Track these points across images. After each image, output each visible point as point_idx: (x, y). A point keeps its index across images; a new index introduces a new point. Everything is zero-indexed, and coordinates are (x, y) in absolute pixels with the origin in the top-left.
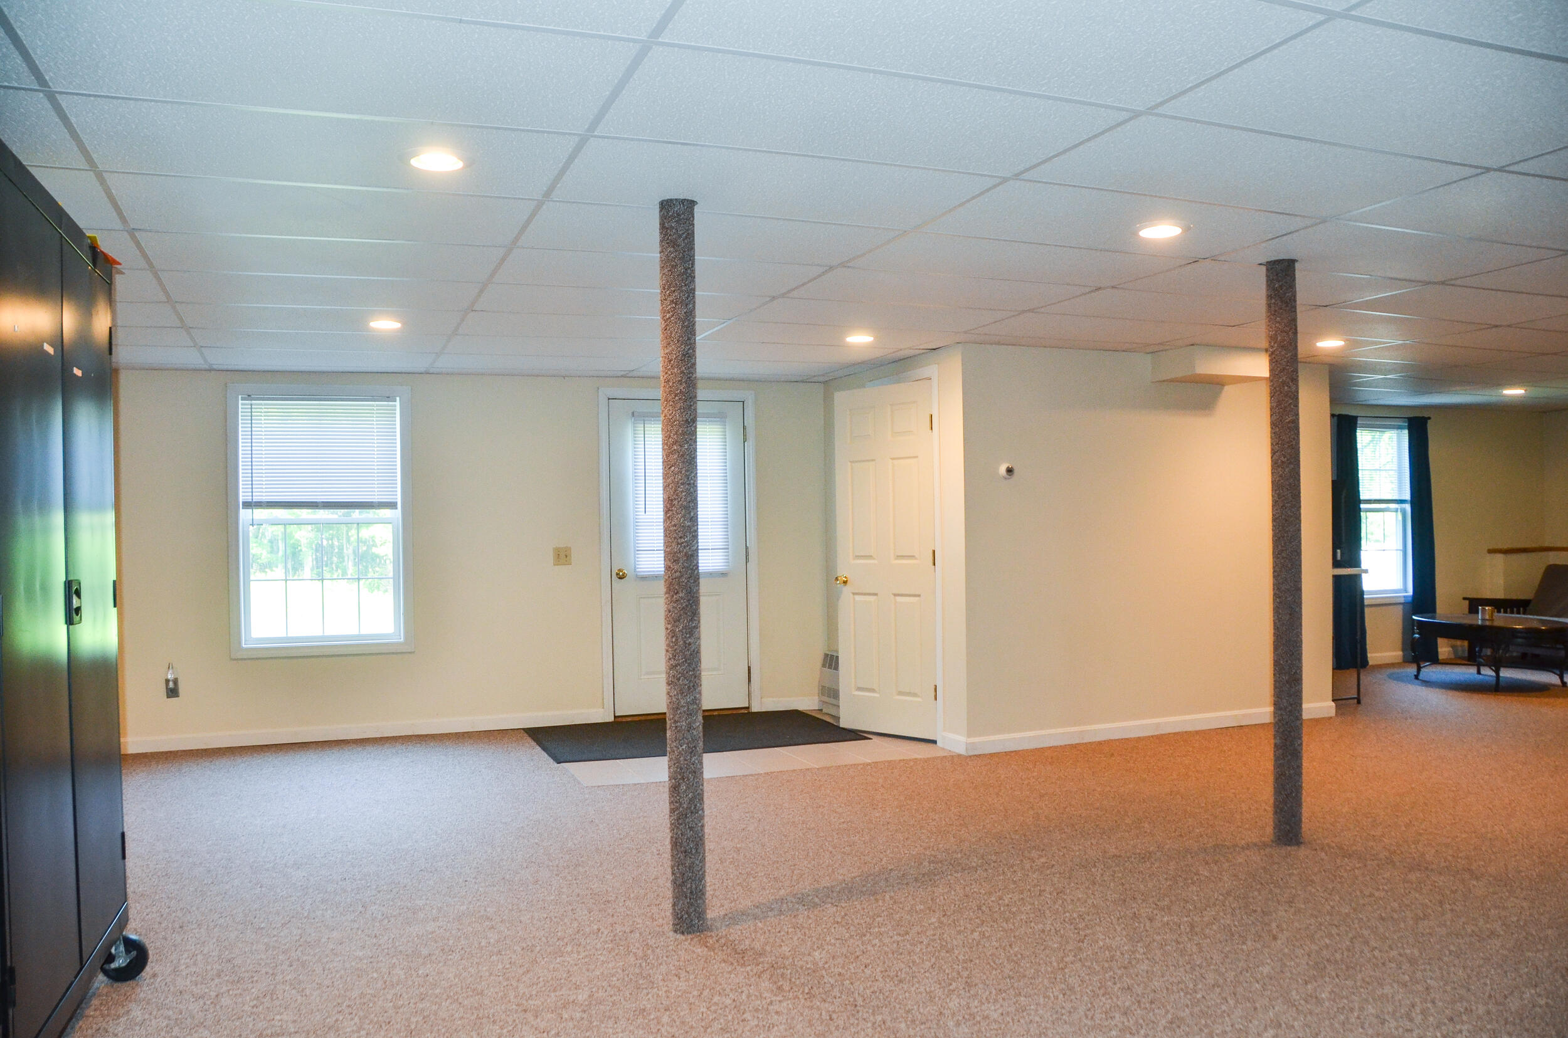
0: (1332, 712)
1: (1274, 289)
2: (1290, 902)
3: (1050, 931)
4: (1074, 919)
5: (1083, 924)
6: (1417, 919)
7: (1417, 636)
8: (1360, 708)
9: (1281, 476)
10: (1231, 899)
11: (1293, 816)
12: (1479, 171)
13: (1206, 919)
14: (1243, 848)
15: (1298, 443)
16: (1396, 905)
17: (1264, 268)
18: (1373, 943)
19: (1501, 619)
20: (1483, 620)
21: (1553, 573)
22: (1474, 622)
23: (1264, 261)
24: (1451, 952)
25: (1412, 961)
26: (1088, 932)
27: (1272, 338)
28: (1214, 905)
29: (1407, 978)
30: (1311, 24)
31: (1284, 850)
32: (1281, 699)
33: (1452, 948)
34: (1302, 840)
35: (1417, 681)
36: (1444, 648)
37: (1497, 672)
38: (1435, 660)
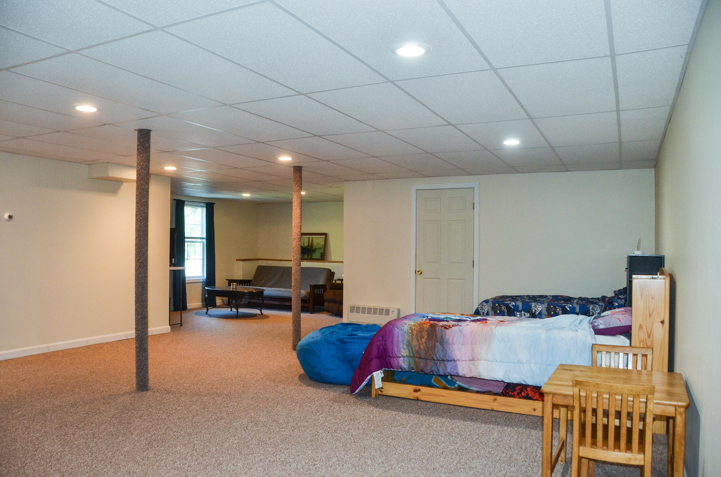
0: (169, 331)
1: (141, 142)
2: (140, 417)
3: (19, 448)
4: (34, 440)
5: (38, 442)
6: (193, 417)
7: (207, 296)
8: (182, 328)
9: (139, 226)
10: (114, 419)
11: (145, 378)
12: (222, 104)
13: (100, 430)
14: (122, 395)
15: (148, 212)
16: (186, 412)
17: (137, 132)
18: (174, 430)
19: (241, 288)
20: (233, 288)
21: (260, 269)
22: (229, 290)
23: (137, 128)
24: (205, 428)
25: (189, 435)
26: (40, 445)
27: (138, 164)
28: (106, 423)
29: (187, 442)
30: (148, 29)
31: (140, 394)
32: (139, 326)
33: (206, 426)
34: (149, 388)
35: (207, 315)
36: (219, 301)
37: (237, 310)
38: (214, 306)
